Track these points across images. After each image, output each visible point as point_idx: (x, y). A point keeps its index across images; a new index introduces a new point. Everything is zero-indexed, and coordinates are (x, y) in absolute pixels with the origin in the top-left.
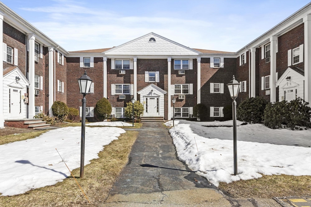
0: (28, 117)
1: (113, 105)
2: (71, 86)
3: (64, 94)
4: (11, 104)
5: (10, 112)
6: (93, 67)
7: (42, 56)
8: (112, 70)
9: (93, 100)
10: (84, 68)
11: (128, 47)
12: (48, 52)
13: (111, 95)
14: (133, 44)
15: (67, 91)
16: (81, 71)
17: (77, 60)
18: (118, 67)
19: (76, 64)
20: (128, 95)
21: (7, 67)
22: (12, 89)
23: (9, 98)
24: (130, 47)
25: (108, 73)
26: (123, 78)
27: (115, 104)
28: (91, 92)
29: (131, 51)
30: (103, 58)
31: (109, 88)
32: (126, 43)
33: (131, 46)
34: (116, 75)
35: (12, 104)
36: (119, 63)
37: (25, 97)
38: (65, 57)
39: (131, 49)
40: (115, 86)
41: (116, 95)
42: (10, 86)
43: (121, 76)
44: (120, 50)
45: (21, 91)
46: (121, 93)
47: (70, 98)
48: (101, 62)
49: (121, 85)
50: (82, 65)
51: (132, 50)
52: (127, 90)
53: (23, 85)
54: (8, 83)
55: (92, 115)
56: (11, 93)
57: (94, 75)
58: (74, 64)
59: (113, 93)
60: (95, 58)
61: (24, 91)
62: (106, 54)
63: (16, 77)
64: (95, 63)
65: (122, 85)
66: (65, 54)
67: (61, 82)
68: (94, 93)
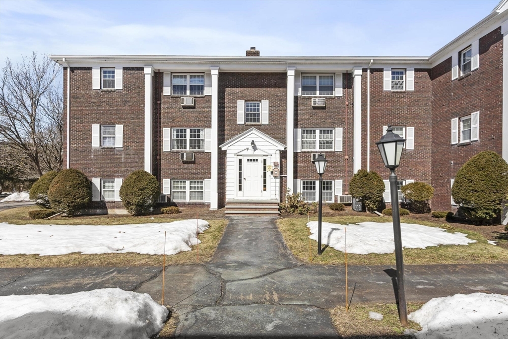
3: (416, 151)
4: (243, 180)
5: (240, 189)
6: (478, 66)
10: (460, 80)
15: (432, 145)
16: (454, 89)
17: (447, 66)
22: (245, 159)
23: (238, 171)
28: (472, 139)
30: (500, 28)
35: (245, 179)
37: (273, 168)
38: (418, 70)
42: (239, 155)
45: (264, 160)
48: (498, 43)
50: (456, 73)
53: (266, 151)
54: (236, 152)
56: (243, 165)
58: (442, 78)
60: (481, 40)
61: (274, 159)
62: (500, 11)
63: (252, 141)
64: (483, 53)
66: (424, 64)
67: (404, 129)
68: (479, 141)
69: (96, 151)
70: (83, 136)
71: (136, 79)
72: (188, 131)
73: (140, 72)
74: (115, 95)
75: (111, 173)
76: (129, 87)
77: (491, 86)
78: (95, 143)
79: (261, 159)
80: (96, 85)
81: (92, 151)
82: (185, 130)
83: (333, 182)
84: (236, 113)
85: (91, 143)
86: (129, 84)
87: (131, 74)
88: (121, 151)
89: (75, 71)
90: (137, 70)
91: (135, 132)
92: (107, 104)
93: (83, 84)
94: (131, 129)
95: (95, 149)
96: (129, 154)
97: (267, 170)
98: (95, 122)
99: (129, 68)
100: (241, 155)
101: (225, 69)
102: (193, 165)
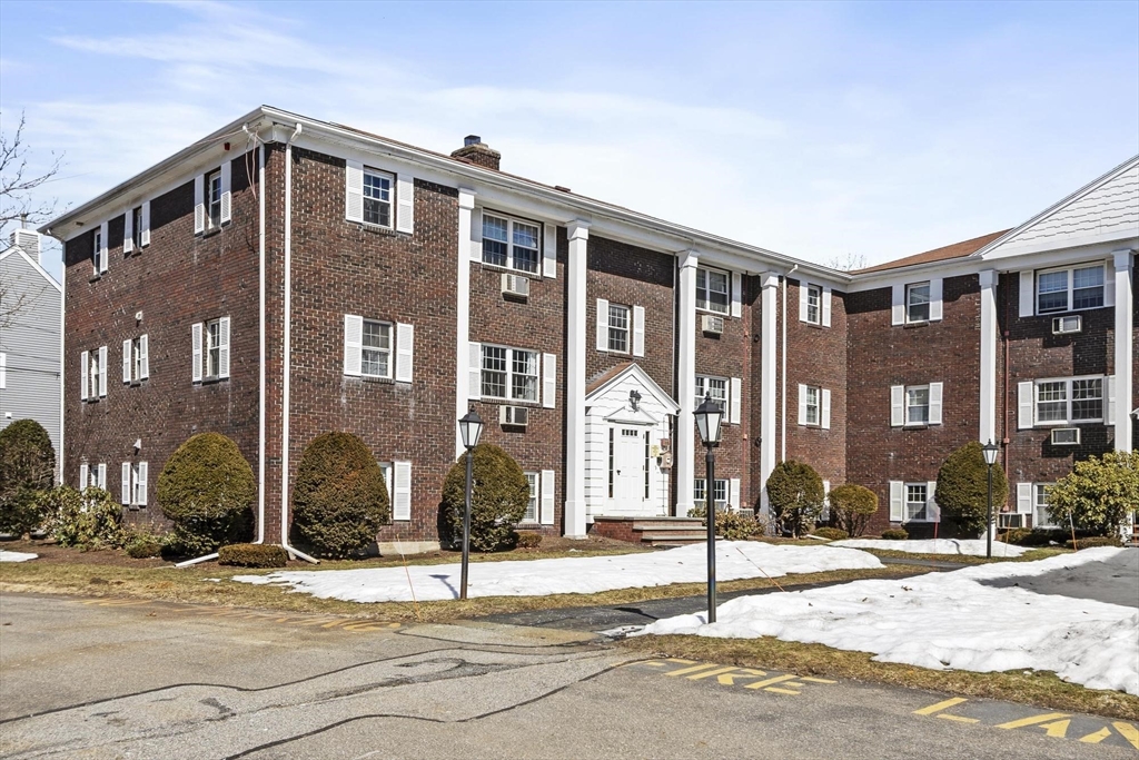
0: (673, 512)
1: (1026, 474)
2: (862, 401)
3: (831, 432)
4: (615, 473)
5: (611, 496)
6: (941, 318)
7: (737, 309)
8: (1022, 318)
9: (940, 451)
10: (907, 328)
11: (1086, 211)
12: (760, 290)
13: (1018, 430)
14: (1106, 193)
15: (847, 423)
16: (895, 339)
17: (882, 299)
18: (1050, 305)
19: (877, 317)
20: (1095, 424)
21: (610, 365)
22: (618, 428)
23: (608, 456)
24: (1092, 210)
25: (1007, 333)
26: (1070, 350)
27: (1034, 470)
28: (930, 422)
29: (1098, 223)
30: (977, 276)
31: (1007, 401)
32: (1073, 196)
33: (1100, 201)
34: (1039, 341)
35: (619, 472)
36: (1051, 288)
37: (661, 451)
38: (835, 293)
39: (1098, 216)
40: (1037, 388)
41: (1036, 429)
42: (610, 421)
43: (1063, 340)
44: (1047, 232)
45: (647, 433)
46: (1064, 416)
47: (857, 450)
48: (972, 295)
49: (1062, 383)
50: (899, 316)
51: (1104, 222)
52: (1090, 405)
53: (654, 415)
54: (606, 413)
55: (935, 516)
56: (615, 441)
57: (944, 352)
58: (871, 316)
59: (1027, 418)
60: (946, 281)
61: (661, 433)
62: (985, 257)
63: (632, 392)
64: (949, 301)
65: (1069, 381)
66: (840, 283)
67: (818, 391)
68: (942, 425)
69: (353, 388)
70: (321, 343)
71: (438, 212)
72: (509, 354)
73: (448, 198)
74: (394, 244)
75: (385, 447)
76: (425, 231)
77: (962, 351)
78: (353, 366)
79: (642, 430)
80: (354, 211)
81: (343, 385)
82: (504, 351)
83: (727, 482)
84: (595, 326)
85: (341, 362)
86: (425, 225)
87: (428, 199)
88: (408, 391)
89: (303, 161)
90: (442, 192)
91: (435, 346)
92: (377, 265)
93: (321, 200)
94: (427, 337)
95: (348, 382)
96: (423, 402)
97: (650, 455)
98: (350, 310)
99: (426, 182)
100: (613, 421)
101: (598, 230)
102: (520, 435)
